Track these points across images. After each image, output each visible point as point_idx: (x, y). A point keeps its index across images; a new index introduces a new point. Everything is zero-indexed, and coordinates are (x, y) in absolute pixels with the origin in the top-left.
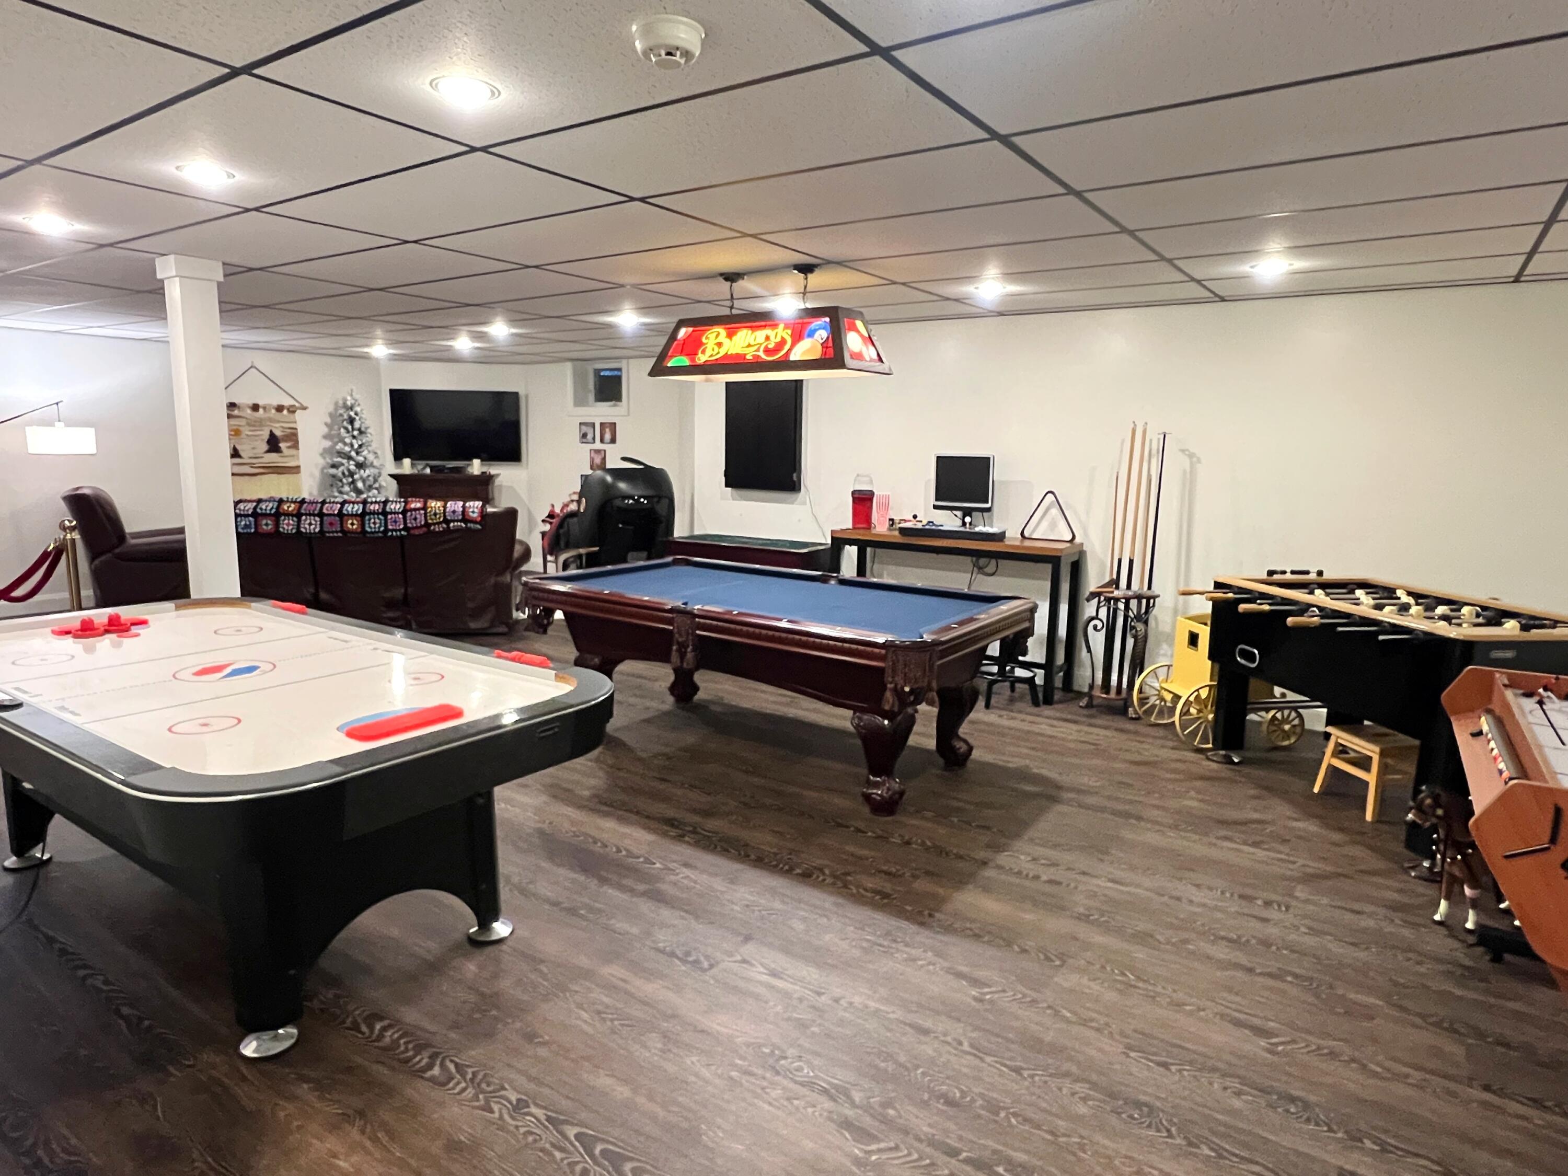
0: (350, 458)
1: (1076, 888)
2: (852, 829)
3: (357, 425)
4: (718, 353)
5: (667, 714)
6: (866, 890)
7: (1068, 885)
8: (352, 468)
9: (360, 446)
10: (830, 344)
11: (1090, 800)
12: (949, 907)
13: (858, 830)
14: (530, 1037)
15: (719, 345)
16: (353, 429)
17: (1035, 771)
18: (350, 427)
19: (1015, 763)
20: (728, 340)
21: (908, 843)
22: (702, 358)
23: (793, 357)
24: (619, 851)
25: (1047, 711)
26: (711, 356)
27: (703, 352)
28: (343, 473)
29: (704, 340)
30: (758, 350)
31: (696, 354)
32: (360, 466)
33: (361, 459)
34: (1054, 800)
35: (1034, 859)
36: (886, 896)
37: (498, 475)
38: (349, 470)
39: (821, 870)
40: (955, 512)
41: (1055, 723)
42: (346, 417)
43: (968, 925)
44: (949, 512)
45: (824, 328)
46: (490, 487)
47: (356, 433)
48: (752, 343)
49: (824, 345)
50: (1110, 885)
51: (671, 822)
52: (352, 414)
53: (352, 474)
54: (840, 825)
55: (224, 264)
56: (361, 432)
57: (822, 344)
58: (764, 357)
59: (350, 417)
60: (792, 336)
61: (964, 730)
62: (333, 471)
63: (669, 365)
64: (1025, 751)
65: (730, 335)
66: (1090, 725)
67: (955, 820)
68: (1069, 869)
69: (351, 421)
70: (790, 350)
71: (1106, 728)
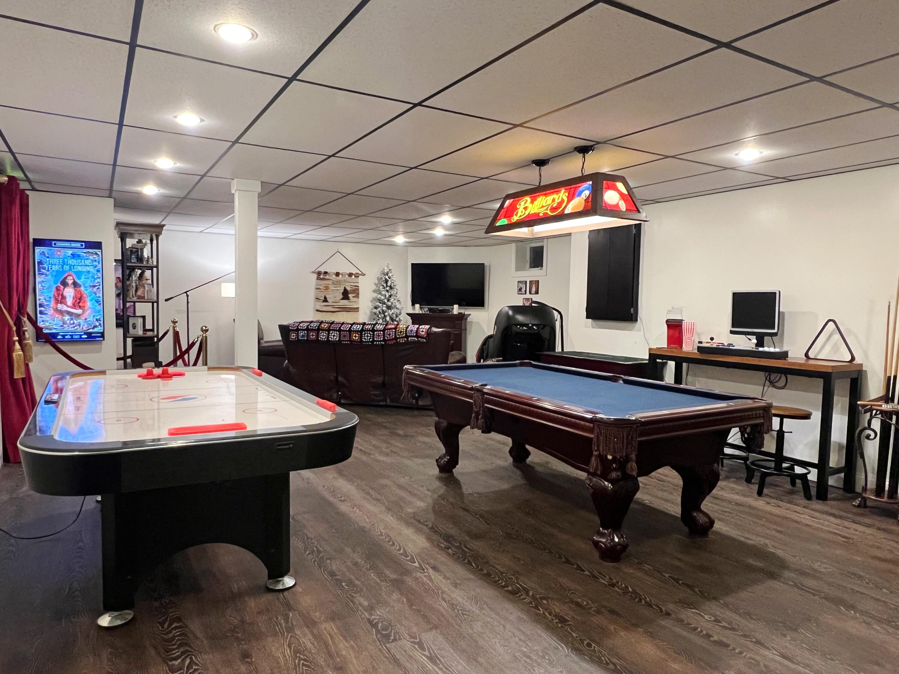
0: (384, 303)
1: (741, 653)
2: (575, 566)
3: (389, 284)
4: (525, 214)
5: (505, 468)
6: (550, 614)
7: (734, 649)
8: (384, 308)
9: (390, 296)
10: (590, 200)
11: (810, 583)
12: (609, 642)
13: (579, 568)
14: (246, 656)
15: (526, 208)
16: (387, 286)
17: (772, 550)
18: (385, 285)
19: (755, 540)
20: (531, 205)
21: (613, 585)
22: (515, 218)
23: (566, 212)
24: (399, 550)
25: (817, 505)
26: (520, 216)
27: (516, 215)
28: (380, 312)
29: (518, 207)
30: (547, 209)
31: (513, 216)
32: (389, 308)
33: (389, 303)
34: (772, 576)
35: (717, 621)
36: (563, 620)
37: (470, 315)
38: (383, 310)
39: (527, 592)
40: (748, 336)
41: (817, 515)
42: (384, 279)
43: (615, 660)
44: (744, 336)
45: (588, 189)
46: (463, 322)
47: (388, 288)
48: (544, 205)
49: (587, 200)
50: (778, 658)
51: (448, 538)
52: (387, 277)
53: (384, 312)
54: (568, 562)
55: (262, 182)
56: (391, 288)
57: (585, 200)
58: (550, 213)
59: (386, 279)
60: (568, 197)
61: (707, 505)
62: (375, 310)
63: (497, 225)
64: (774, 533)
65: (532, 202)
66: (854, 522)
67: (667, 575)
68: (745, 636)
69: (386, 281)
70: (565, 207)
71: (869, 526)
